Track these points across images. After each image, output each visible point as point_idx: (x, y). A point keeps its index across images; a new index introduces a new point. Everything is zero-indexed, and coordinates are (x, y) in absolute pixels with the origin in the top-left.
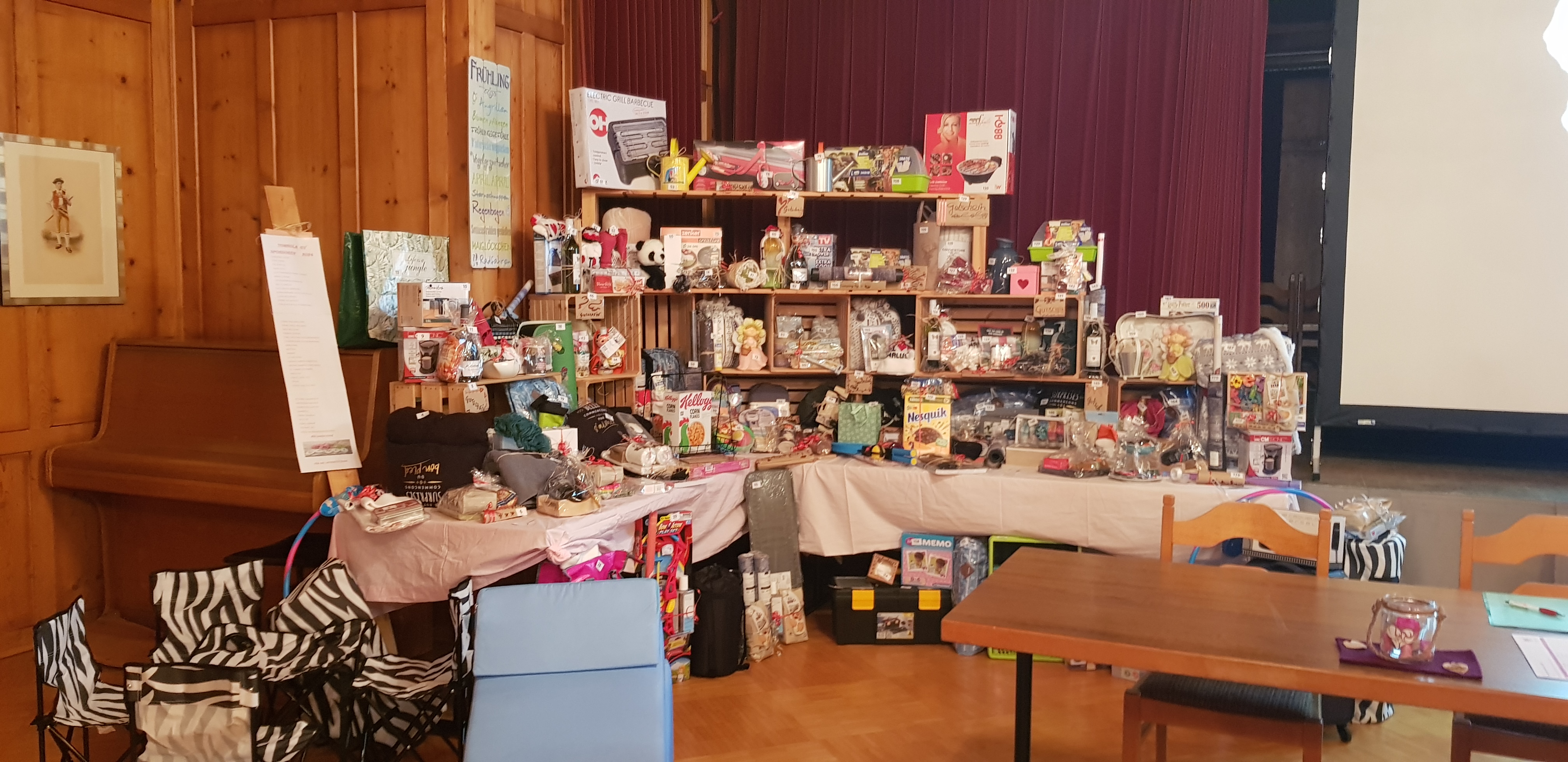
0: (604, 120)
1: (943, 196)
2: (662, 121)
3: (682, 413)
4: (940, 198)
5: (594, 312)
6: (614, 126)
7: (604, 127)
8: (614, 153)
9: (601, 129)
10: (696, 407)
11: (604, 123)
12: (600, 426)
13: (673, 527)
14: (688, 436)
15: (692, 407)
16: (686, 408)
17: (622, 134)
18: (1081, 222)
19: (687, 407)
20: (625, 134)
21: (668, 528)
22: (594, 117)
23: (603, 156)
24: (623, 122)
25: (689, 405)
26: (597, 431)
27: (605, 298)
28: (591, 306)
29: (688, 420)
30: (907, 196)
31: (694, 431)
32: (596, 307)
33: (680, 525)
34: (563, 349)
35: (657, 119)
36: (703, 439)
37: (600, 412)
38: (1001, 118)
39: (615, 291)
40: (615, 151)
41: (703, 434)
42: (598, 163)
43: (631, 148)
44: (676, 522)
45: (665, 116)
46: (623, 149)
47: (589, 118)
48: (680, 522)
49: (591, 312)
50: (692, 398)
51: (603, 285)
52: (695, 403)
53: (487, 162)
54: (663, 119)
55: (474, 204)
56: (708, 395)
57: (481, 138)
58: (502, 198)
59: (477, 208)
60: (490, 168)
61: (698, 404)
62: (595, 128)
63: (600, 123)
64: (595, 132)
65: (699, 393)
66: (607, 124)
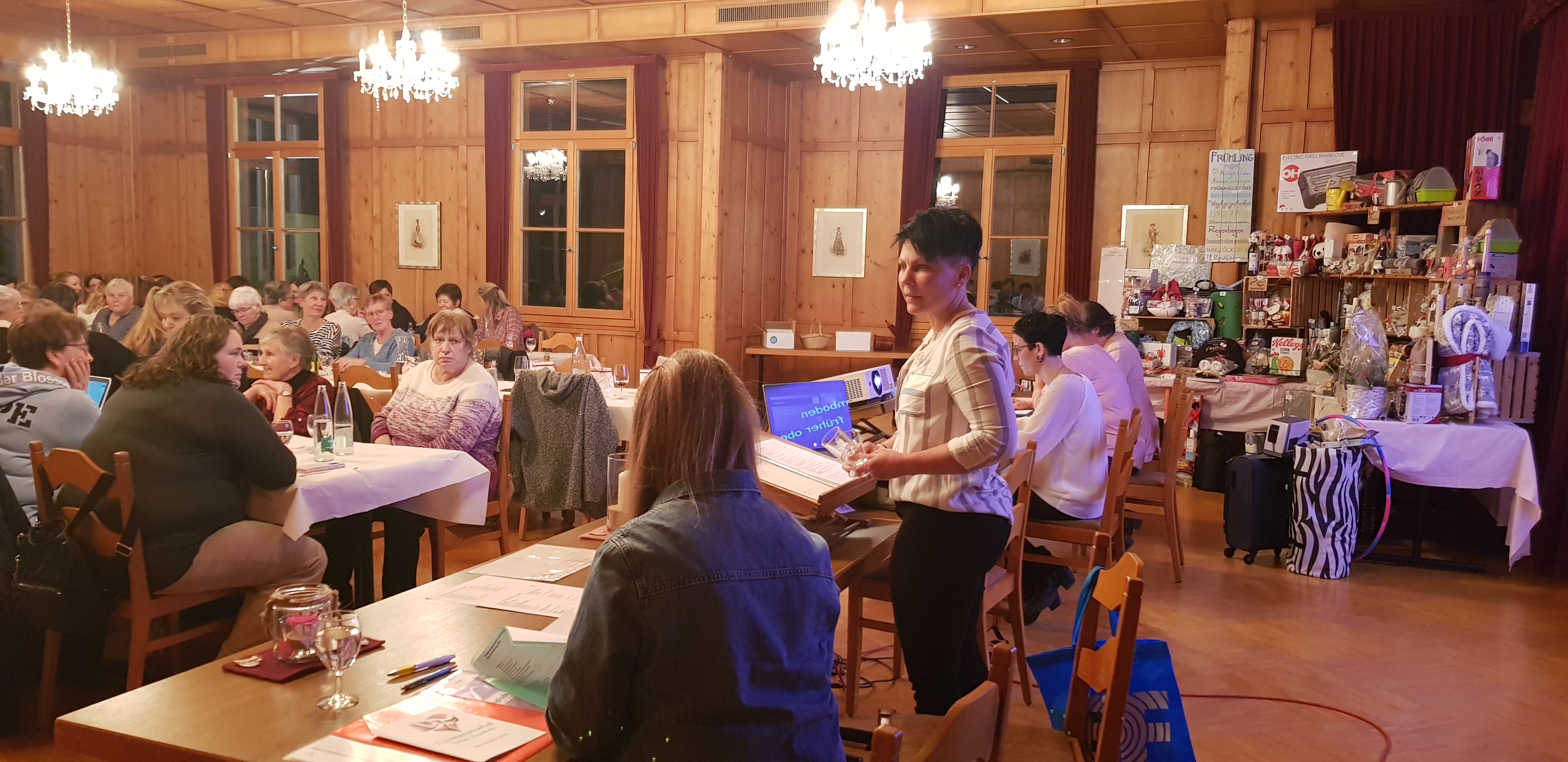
0: (1296, 171)
3: (1274, 349)
4: (1444, 205)
6: (1303, 174)
7: (1296, 176)
8: (1302, 190)
9: (1293, 177)
10: (1286, 347)
11: (1296, 173)
14: (1278, 364)
15: (1283, 347)
16: (1276, 346)
17: (1312, 178)
20: (1314, 177)
23: (1292, 193)
24: (1313, 170)
25: (1279, 345)
27: (1269, 279)
28: (1258, 284)
29: (1278, 354)
31: (1283, 362)
34: (1224, 306)
35: (1348, 163)
42: (1285, 198)
45: (1356, 161)
46: (1311, 187)
47: (1283, 172)
49: (1258, 287)
50: (1283, 341)
52: (1286, 344)
53: (1226, 204)
54: (1354, 163)
55: (1211, 228)
56: (1300, 341)
57: (1221, 192)
58: (1242, 222)
59: (1214, 230)
60: (1230, 207)
61: (1288, 345)
62: (1287, 177)
63: (1292, 173)
64: (1286, 179)
65: (1290, 339)
66: (1298, 173)
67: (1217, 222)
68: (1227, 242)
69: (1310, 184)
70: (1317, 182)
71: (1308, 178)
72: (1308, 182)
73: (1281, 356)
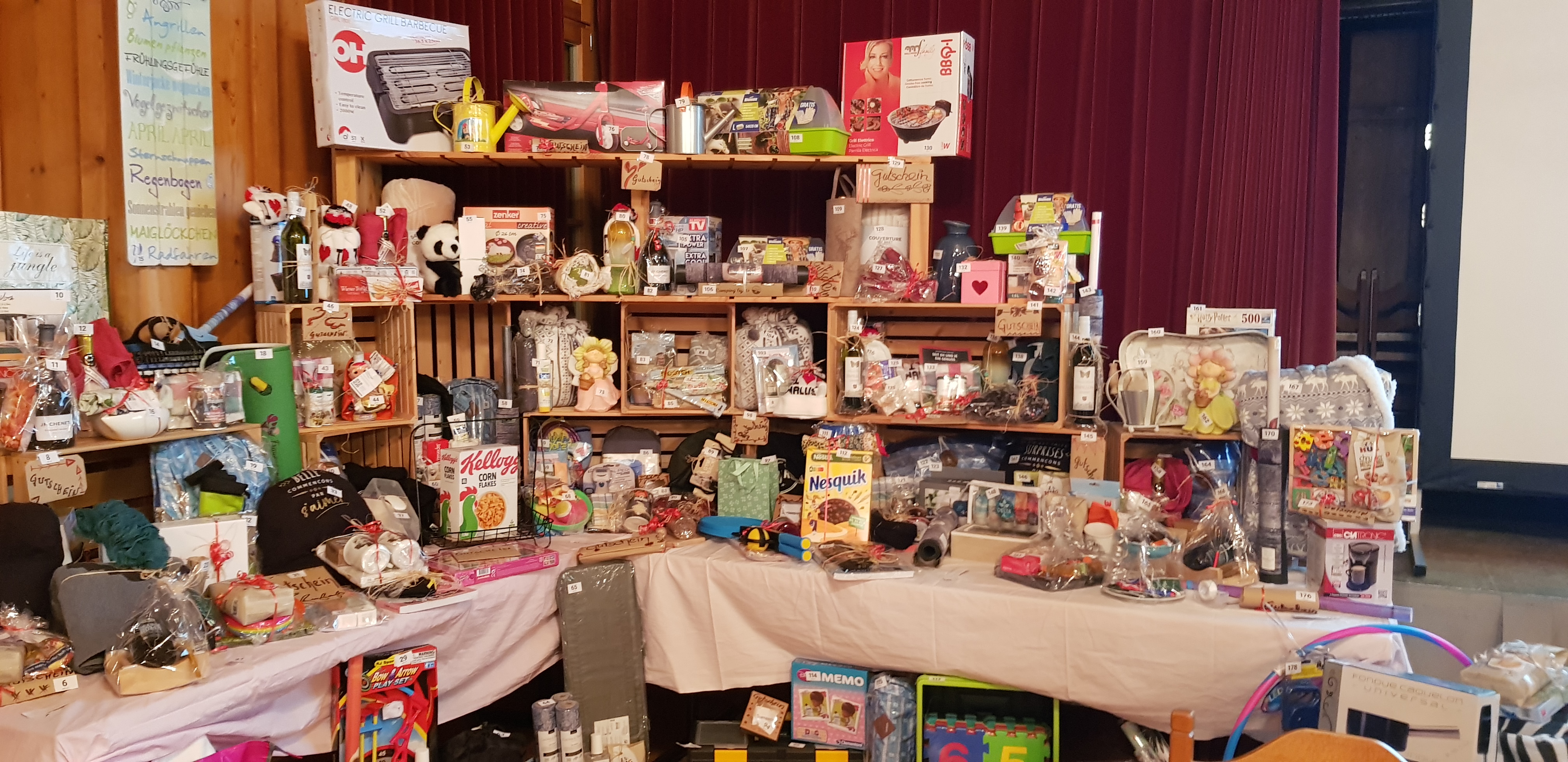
0: (359, 48)
1: (866, 159)
2: (465, 55)
3: (464, 481)
4: (861, 162)
5: (334, 331)
6: (378, 58)
7: (360, 58)
8: (377, 96)
9: (354, 61)
10: (490, 471)
11: (360, 53)
12: (313, 508)
13: (399, 674)
14: (476, 513)
15: (483, 471)
16: (471, 473)
17: (393, 70)
18: (1068, 196)
19: (474, 471)
20: (398, 70)
21: (390, 678)
22: (342, 43)
23: (357, 101)
24: (393, 53)
25: (477, 468)
26: (306, 515)
27: (353, 308)
28: (329, 322)
29: (475, 491)
30: (812, 159)
31: (486, 506)
32: (337, 322)
33: (413, 671)
34: (269, 389)
35: (453, 50)
36: (502, 517)
37: (317, 486)
38: (950, 44)
39: (373, 299)
40: (380, 94)
41: (503, 510)
42: (347, 111)
43: (407, 91)
44: (405, 667)
45: (468, 48)
46: (395, 93)
47: (332, 46)
48: (414, 666)
49: (329, 330)
50: (482, 457)
51: (352, 289)
52: (488, 464)
53: (161, 106)
54: (464, 51)
55: (136, 169)
56: (512, 451)
57: (146, 70)
58: (196, 161)
59: (142, 177)
60: (170, 117)
61: (493, 467)
62: (343, 58)
63: (351, 53)
64: (342, 64)
65: (494, 450)
66: (365, 54)
67: (146, 156)
68: (173, 211)
69: (390, 84)
70: (404, 83)
71: (385, 69)
72: (385, 78)
73: (481, 492)
